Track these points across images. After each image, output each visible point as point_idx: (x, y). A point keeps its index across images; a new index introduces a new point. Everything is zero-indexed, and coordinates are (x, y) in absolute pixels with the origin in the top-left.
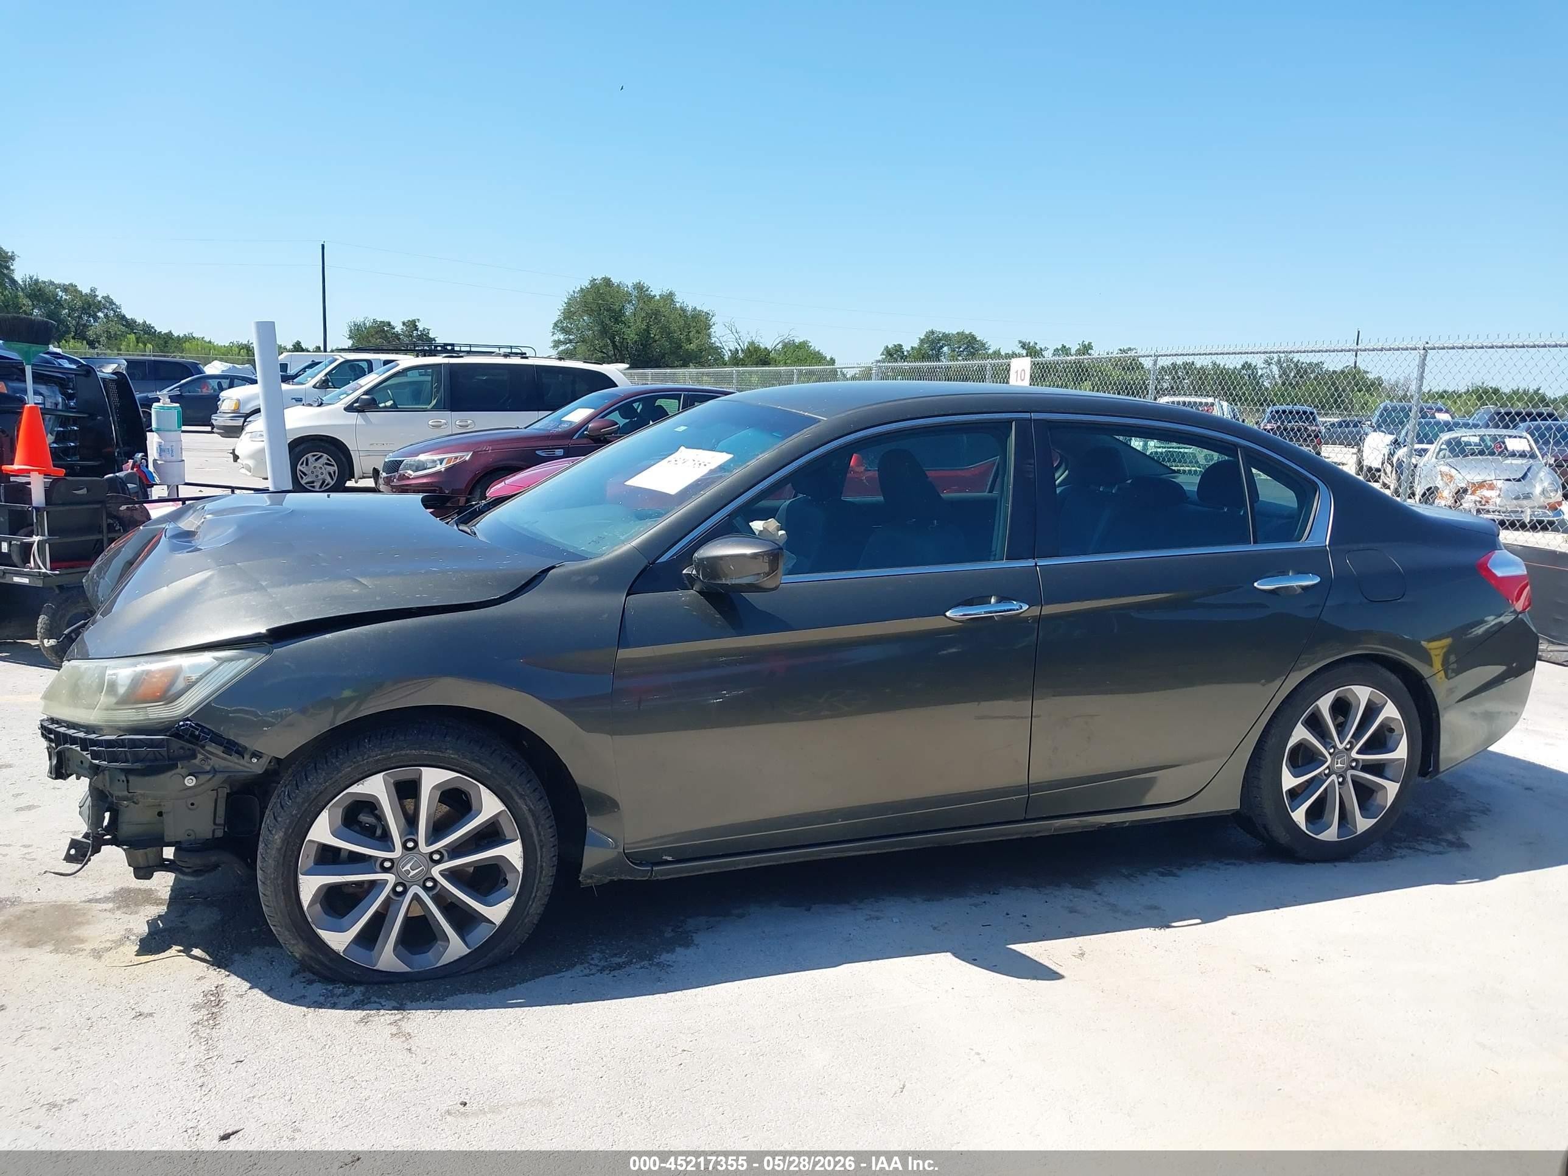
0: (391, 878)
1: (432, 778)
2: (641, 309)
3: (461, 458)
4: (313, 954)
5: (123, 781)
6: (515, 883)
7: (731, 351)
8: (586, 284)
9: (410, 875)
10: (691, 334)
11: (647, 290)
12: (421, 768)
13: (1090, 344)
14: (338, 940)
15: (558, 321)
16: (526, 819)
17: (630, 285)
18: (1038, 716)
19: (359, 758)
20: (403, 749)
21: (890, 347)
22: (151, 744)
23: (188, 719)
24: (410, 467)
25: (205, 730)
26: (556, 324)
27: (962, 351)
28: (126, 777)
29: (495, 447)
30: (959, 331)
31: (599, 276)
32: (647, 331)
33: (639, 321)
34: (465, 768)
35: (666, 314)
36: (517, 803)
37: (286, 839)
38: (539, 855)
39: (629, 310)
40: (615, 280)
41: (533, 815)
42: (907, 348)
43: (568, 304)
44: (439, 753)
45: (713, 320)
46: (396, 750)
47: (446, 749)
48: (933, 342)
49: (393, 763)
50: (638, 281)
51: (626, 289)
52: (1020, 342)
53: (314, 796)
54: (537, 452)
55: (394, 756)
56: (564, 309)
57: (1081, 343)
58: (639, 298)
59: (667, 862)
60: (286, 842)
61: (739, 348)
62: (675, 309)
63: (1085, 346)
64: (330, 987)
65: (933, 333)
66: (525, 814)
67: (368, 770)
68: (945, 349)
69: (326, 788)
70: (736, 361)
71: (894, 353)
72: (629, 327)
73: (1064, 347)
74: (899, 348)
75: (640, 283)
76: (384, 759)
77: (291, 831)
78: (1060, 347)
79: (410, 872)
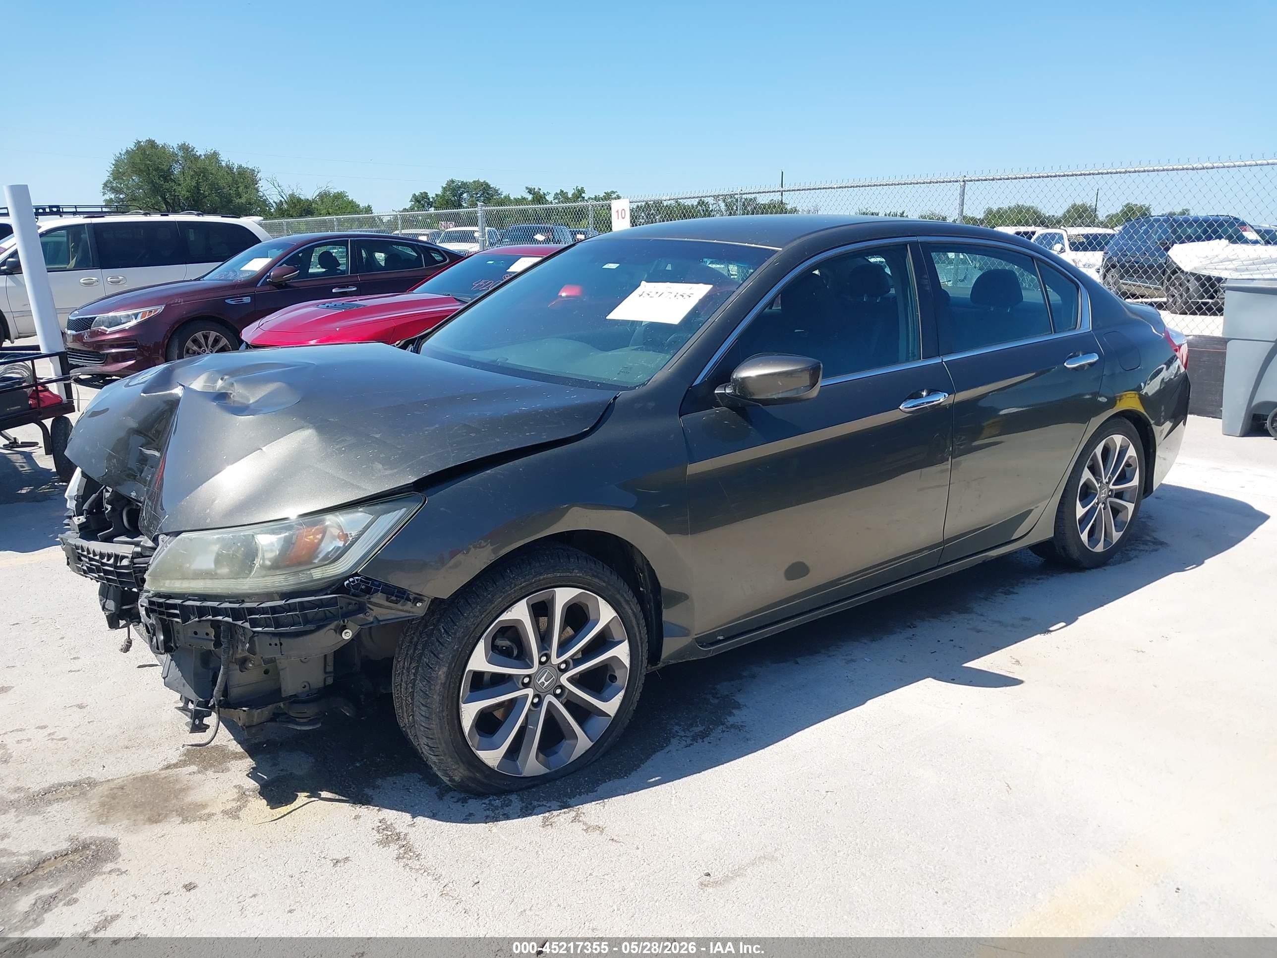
0: (530, 692)
1: (563, 596)
2: (189, 168)
3: (155, 311)
4: (471, 775)
5: (276, 645)
6: (623, 677)
7: (275, 203)
8: (131, 146)
9: (545, 685)
10: (240, 190)
11: (193, 150)
12: (555, 589)
13: (582, 188)
14: (492, 757)
15: (107, 182)
16: (631, 621)
17: (175, 146)
18: (953, 483)
19: (508, 588)
20: (541, 574)
21: (417, 195)
22: (321, 604)
23: (356, 574)
24: (102, 323)
25: (375, 583)
26: (105, 185)
27: (479, 197)
28: (280, 640)
29: (188, 299)
30: (475, 180)
31: (143, 139)
32: (197, 187)
33: (188, 179)
34: (589, 584)
35: (213, 172)
36: (624, 608)
37: (449, 673)
38: (640, 651)
39: (177, 170)
40: (160, 142)
41: (636, 618)
42: (431, 195)
43: (116, 165)
44: (568, 574)
45: (259, 176)
46: (535, 576)
47: (573, 569)
48: (454, 189)
49: (534, 588)
50: (183, 143)
51: (172, 150)
52: (527, 188)
53: (472, 629)
54: (226, 301)
55: (534, 582)
56: (113, 170)
57: (575, 188)
58: (185, 159)
59: (720, 641)
60: (450, 676)
61: (283, 200)
62: (221, 167)
63: (578, 191)
64: (487, 801)
65: (453, 182)
66: (630, 617)
67: (515, 598)
68: (465, 195)
69: (482, 620)
70: (282, 212)
71: (421, 201)
72: (179, 185)
73: (562, 191)
74: (425, 196)
75: (185, 144)
76: (527, 585)
77: (453, 665)
78: (559, 192)
79: (544, 684)
